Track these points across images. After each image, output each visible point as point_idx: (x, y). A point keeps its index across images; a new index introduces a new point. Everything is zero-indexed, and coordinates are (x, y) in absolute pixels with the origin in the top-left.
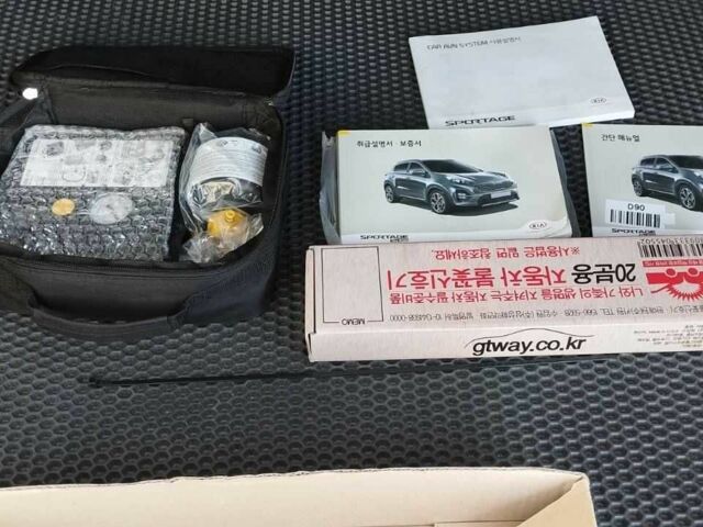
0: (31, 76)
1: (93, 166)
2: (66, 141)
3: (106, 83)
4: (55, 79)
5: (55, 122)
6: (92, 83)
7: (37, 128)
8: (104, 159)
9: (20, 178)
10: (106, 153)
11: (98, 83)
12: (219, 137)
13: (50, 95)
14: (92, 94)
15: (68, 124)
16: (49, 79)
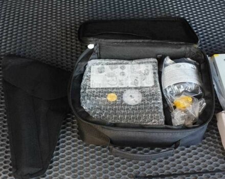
0: (92, 39)
1: (120, 77)
2: (105, 66)
3: (124, 41)
4: (103, 40)
5: (99, 58)
6: (118, 41)
7: (93, 61)
8: (123, 74)
9: (90, 84)
10: (124, 71)
11: (121, 41)
12: (176, 63)
13: (99, 46)
14: (119, 46)
15: (105, 58)
16: (99, 40)
